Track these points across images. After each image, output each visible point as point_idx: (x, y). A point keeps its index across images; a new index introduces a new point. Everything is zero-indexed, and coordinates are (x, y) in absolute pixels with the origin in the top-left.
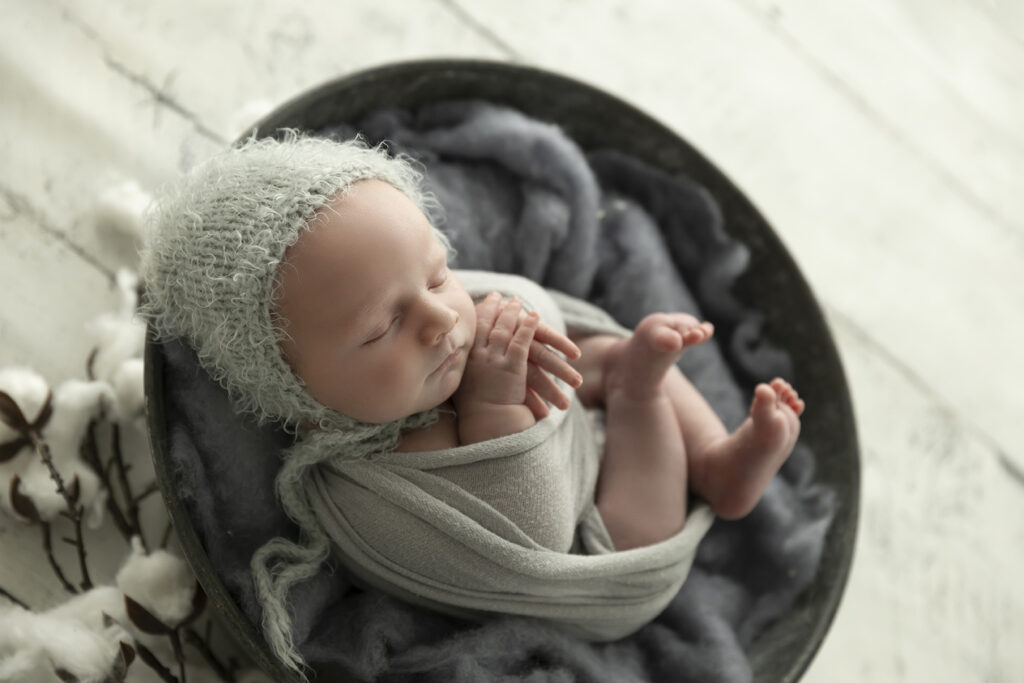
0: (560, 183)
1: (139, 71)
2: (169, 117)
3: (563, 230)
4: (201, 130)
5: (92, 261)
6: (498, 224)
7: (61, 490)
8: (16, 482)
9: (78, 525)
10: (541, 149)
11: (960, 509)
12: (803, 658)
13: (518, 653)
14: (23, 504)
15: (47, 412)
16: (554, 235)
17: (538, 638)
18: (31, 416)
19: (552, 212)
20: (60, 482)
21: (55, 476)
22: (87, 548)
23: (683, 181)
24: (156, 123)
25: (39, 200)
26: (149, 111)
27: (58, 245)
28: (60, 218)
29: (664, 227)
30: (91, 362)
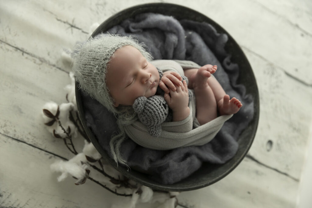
0: (175, 31)
1: (65, 20)
2: (75, 30)
3: (176, 42)
4: (83, 32)
5: (63, 70)
6: (160, 44)
7: (65, 132)
8: (54, 131)
9: (71, 140)
10: (169, 23)
11: (277, 86)
12: (251, 140)
13: (182, 155)
14: (57, 136)
15: (58, 112)
16: (174, 44)
17: (186, 151)
18: (54, 114)
19: (173, 38)
20: (64, 130)
21: (63, 129)
22: (74, 145)
23: (205, 23)
24: (72, 33)
25: (47, 58)
26: (70, 29)
27: (54, 68)
28: (53, 62)
29: (202, 36)
30: (67, 97)
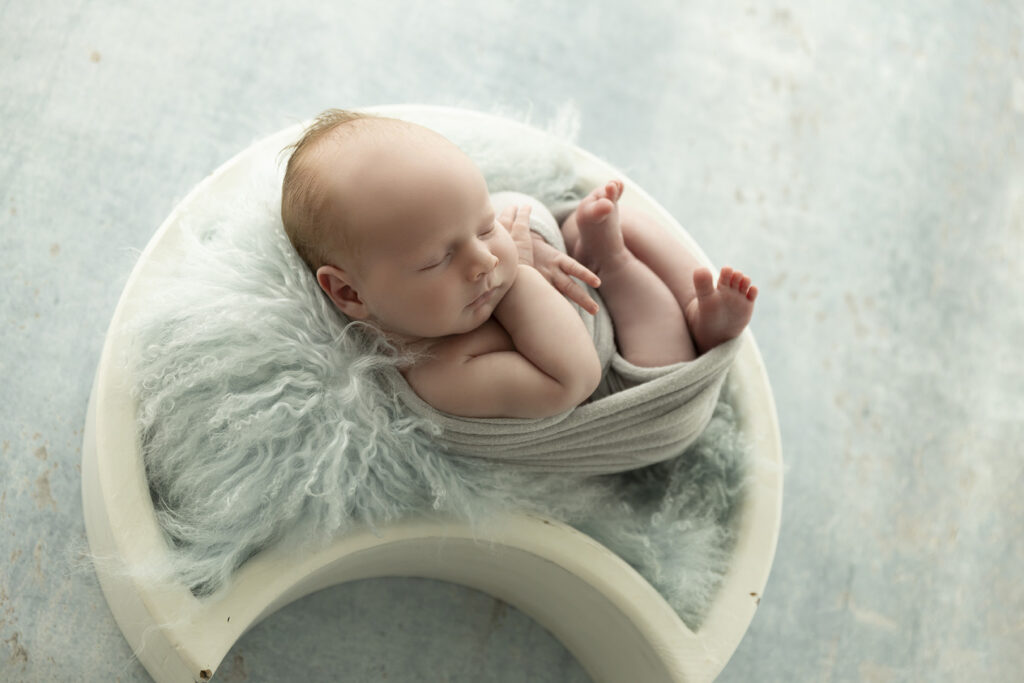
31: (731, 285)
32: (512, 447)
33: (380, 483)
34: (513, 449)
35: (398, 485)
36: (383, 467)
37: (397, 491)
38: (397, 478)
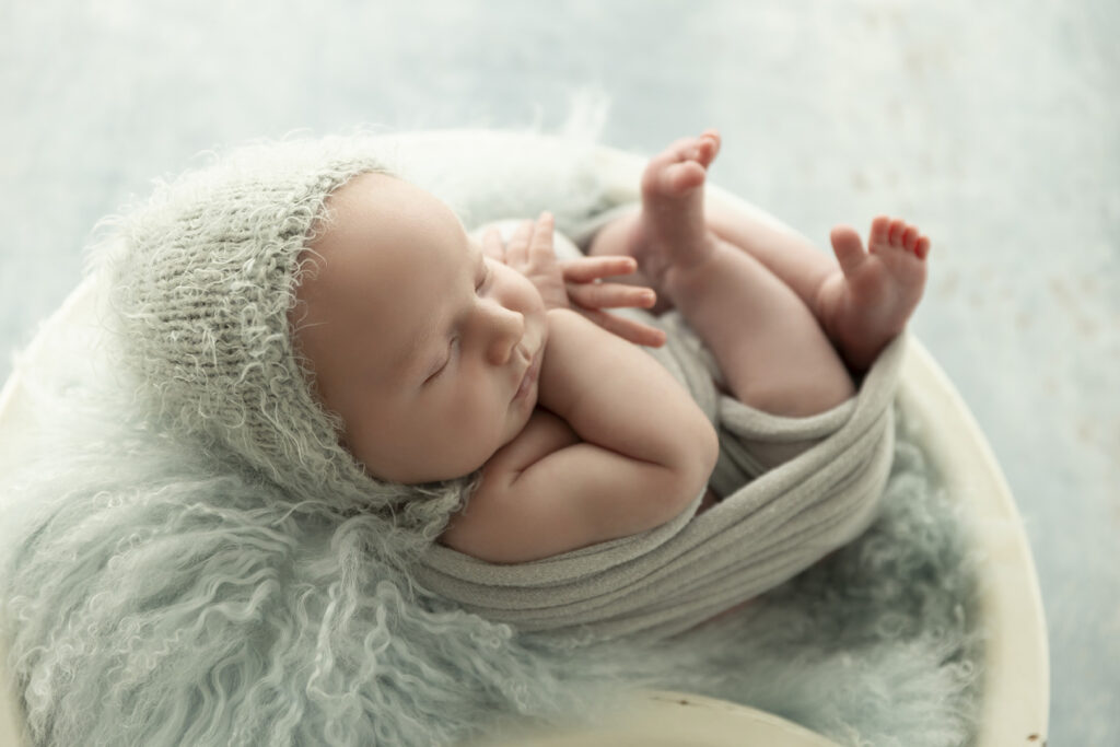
31: (891, 242)
32: (617, 595)
33: (406, 699)
34: (620, 599)
35: (436, 694)
36: (404, 672)
37: (437, 704)
38: (431, 683)
